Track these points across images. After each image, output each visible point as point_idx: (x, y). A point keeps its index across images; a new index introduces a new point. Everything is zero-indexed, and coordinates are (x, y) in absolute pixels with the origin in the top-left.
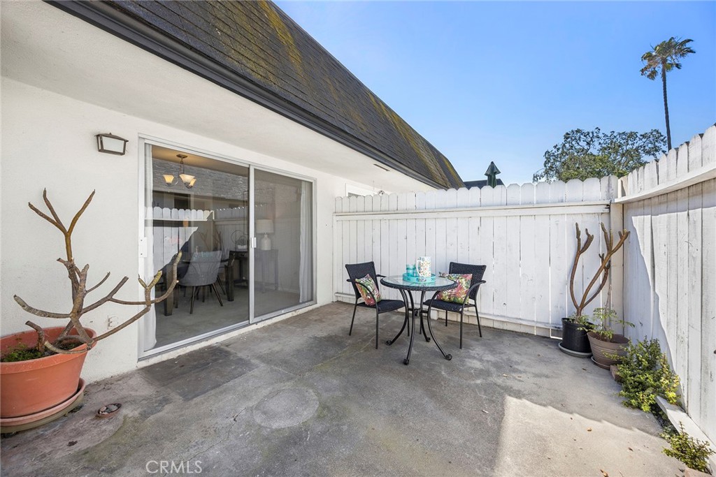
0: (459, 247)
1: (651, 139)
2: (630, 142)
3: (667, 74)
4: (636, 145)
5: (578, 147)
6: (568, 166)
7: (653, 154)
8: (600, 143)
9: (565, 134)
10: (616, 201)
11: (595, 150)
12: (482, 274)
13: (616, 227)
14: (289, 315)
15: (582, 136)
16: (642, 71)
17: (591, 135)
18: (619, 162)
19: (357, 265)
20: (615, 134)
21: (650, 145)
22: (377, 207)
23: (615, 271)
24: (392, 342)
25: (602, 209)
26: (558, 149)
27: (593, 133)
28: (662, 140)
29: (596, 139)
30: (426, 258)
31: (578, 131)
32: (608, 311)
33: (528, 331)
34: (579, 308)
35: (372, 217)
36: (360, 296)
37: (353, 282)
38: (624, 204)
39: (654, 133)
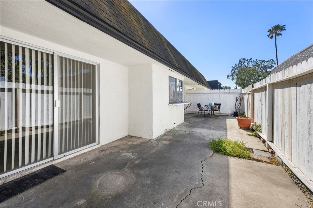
1: (270, 62)
2: (263, 64)
3: (277, 37)
4: (265, 65)
5: (244, 65)
7: (271, 69)
9: (239, 60)
11: (250, 65)
12: (221, 105)
15: (245, 61)
16: (268, 35)
20: (257, 61)
21: (270, 65)
25: (240, 94)
26: (237, 66)
27: (249, 60)
28: (274, 63)
29: (250, 62)
30: (213, 102)
31: (244, 59)
32: (241, 110)
33: (228, 115)
34: (236, 110)
35: (196, 95)
36: (199, 109)
37: (199, 106)
38: (243, 94)
39: (271, 60)
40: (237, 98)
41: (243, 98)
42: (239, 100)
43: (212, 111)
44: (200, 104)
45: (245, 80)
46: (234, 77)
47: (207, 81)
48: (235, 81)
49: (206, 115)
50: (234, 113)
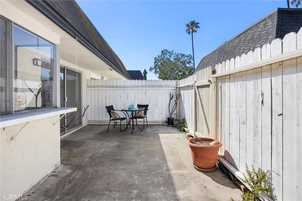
0: (139, 100)
1: (189, 58)
2: (183, 58)
3: (193, 33)
4: (185, 59)
5: (166, 57)
6: (163, 65)
7: (189, 64)
8: (174, 57)
9: (162, 51)
10: (178, 86)
11: (172, 59)
12: (148, 107)
13: (178, 93)
14: (75, 130)
15: (168, 53)
16: (186, 30)
17: (171, 52)
18: (180, 65)
19: (110, 106)
20: (178, 54)
21: (188, 60)
22: (108, 85)
23: (178, 104)
24: (124, 131)
25: (175, 88)
26: (159, 57)
28: (192, 59)
29: (172, 55)
30: (136, 102)
31: (166, 50)
32: (176, 114)
33: (159, 124)
34: (171, 115)
35: (106, 89)
36: (111, 117)
37: (109, 112)
38: (179, 88)
39: (190, 56)
40: (172, 96)
41: (180, 95)
42: (174, 98)
43: (135, 120)
44: (112, 106)
45: (167, 75)
46: (157, 70)
47: (127, 71)
48: (158, 75)
49: (123, 129)
50: (167, 120)
